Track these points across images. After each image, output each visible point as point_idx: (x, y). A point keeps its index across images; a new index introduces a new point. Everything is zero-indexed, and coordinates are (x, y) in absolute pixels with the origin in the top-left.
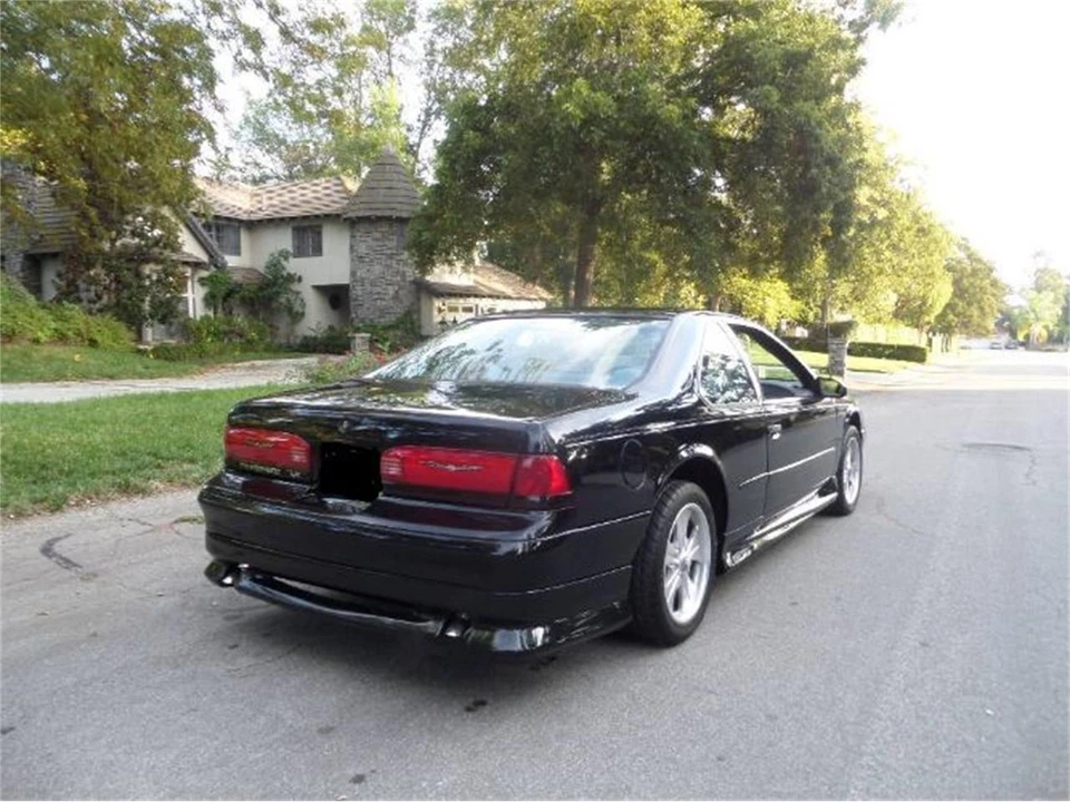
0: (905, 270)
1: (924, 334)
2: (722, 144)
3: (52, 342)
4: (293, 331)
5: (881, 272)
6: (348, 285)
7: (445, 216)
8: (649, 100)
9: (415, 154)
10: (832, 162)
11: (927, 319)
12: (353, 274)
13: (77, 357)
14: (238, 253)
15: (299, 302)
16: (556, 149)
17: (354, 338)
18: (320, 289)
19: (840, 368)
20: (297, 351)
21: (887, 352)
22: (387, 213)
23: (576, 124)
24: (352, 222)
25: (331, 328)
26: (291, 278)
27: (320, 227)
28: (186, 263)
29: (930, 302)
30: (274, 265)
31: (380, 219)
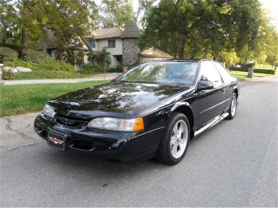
0: (269, 49)
1: (274, 67)
2: (221, 16)
3: (60, 70)
4: (108, 67)
5: (263, 49)
6: (122, 55)
7: (148, 37)
8: (203, 5)
9: (136, 20)
10: (253, 20)
11: (275, 62)
12: (123, 52)
13: (66, 73)
14: (95, 47)
15: (110, 59)
16: (178, 19)
17: (124, 68)
18: (115, 56)
19: (251, 76)
20: (110, 72)
21: (264, 72)
22: (132, 36)
23: (183, 12)
24: (123, 39)
25: (118, 66)
26: (108, 53)
27: (115, 40)
28: (84, 50)
29: (276, 58)
30: (104, 50)
31: (130, 38)
